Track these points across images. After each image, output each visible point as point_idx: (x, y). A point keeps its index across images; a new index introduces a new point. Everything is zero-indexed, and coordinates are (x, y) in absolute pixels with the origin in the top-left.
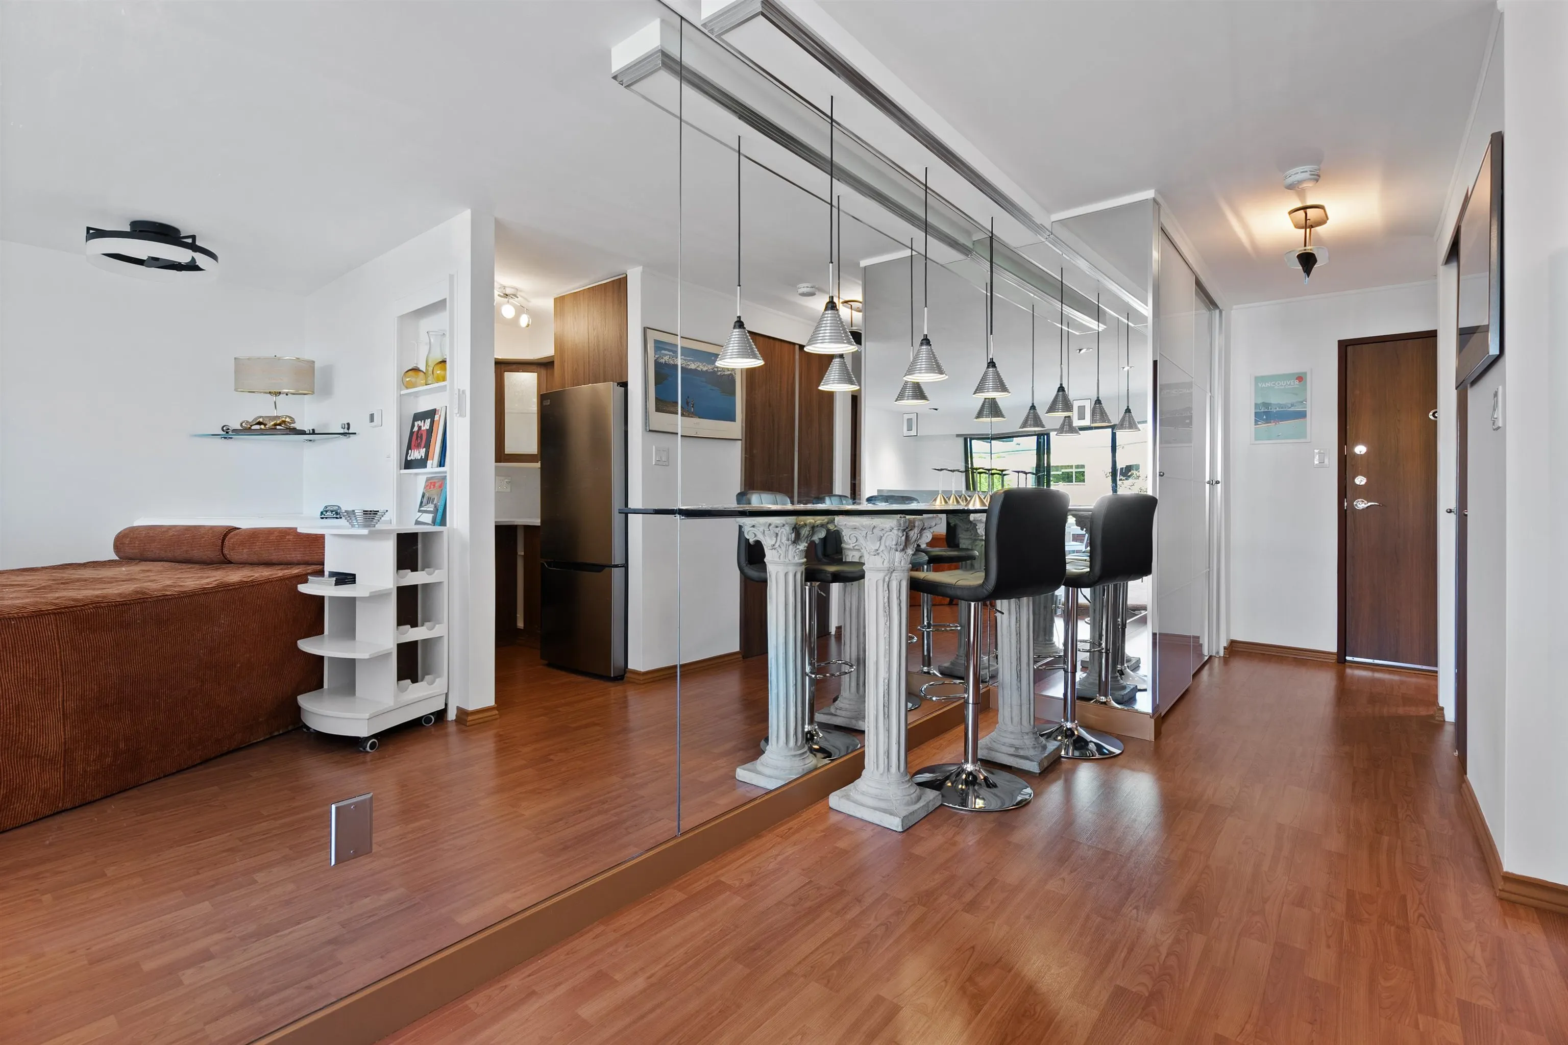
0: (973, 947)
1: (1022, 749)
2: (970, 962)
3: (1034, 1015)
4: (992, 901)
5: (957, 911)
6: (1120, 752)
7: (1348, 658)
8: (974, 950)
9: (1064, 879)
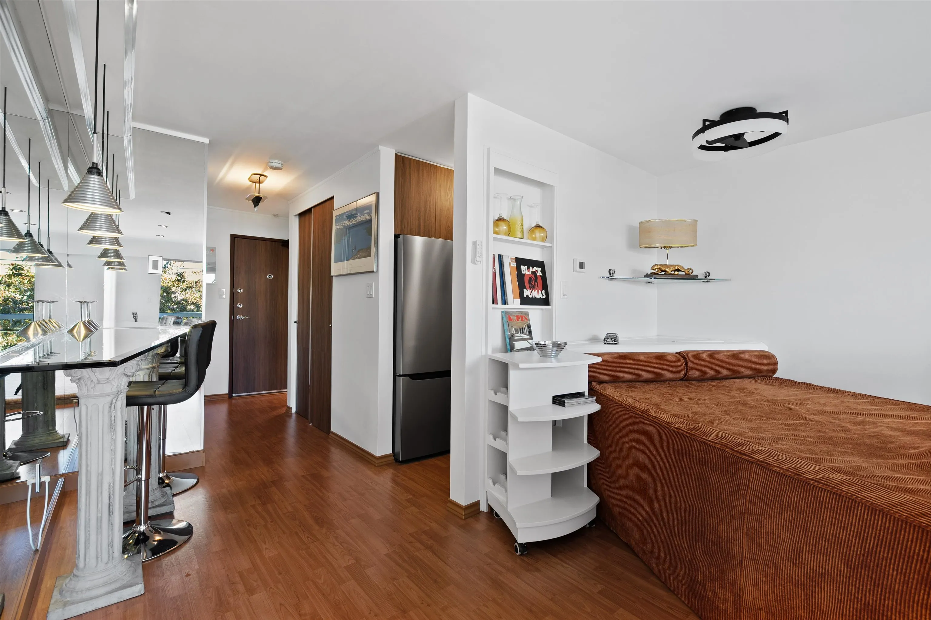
0: (281, 604)
1: (156, 501)
2: (289, 609)
3: (339, 601)
4: (256, 581)
5: (248, 599)
6: (195, 481)
7: (233, 395)
8: (283, 605)
9: (266, 548)
